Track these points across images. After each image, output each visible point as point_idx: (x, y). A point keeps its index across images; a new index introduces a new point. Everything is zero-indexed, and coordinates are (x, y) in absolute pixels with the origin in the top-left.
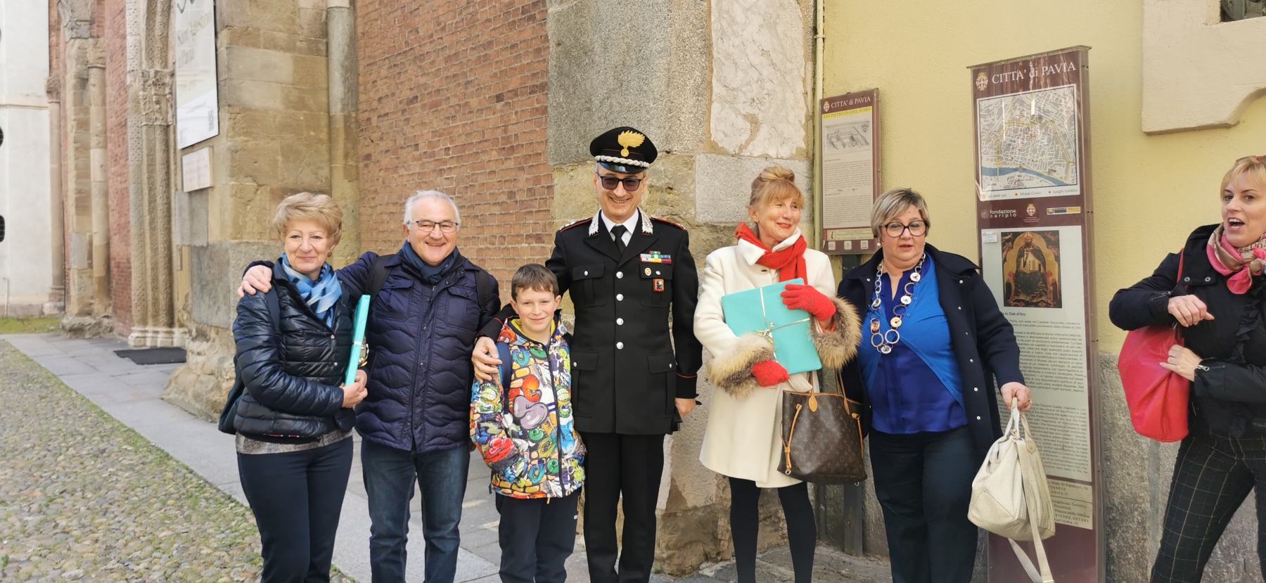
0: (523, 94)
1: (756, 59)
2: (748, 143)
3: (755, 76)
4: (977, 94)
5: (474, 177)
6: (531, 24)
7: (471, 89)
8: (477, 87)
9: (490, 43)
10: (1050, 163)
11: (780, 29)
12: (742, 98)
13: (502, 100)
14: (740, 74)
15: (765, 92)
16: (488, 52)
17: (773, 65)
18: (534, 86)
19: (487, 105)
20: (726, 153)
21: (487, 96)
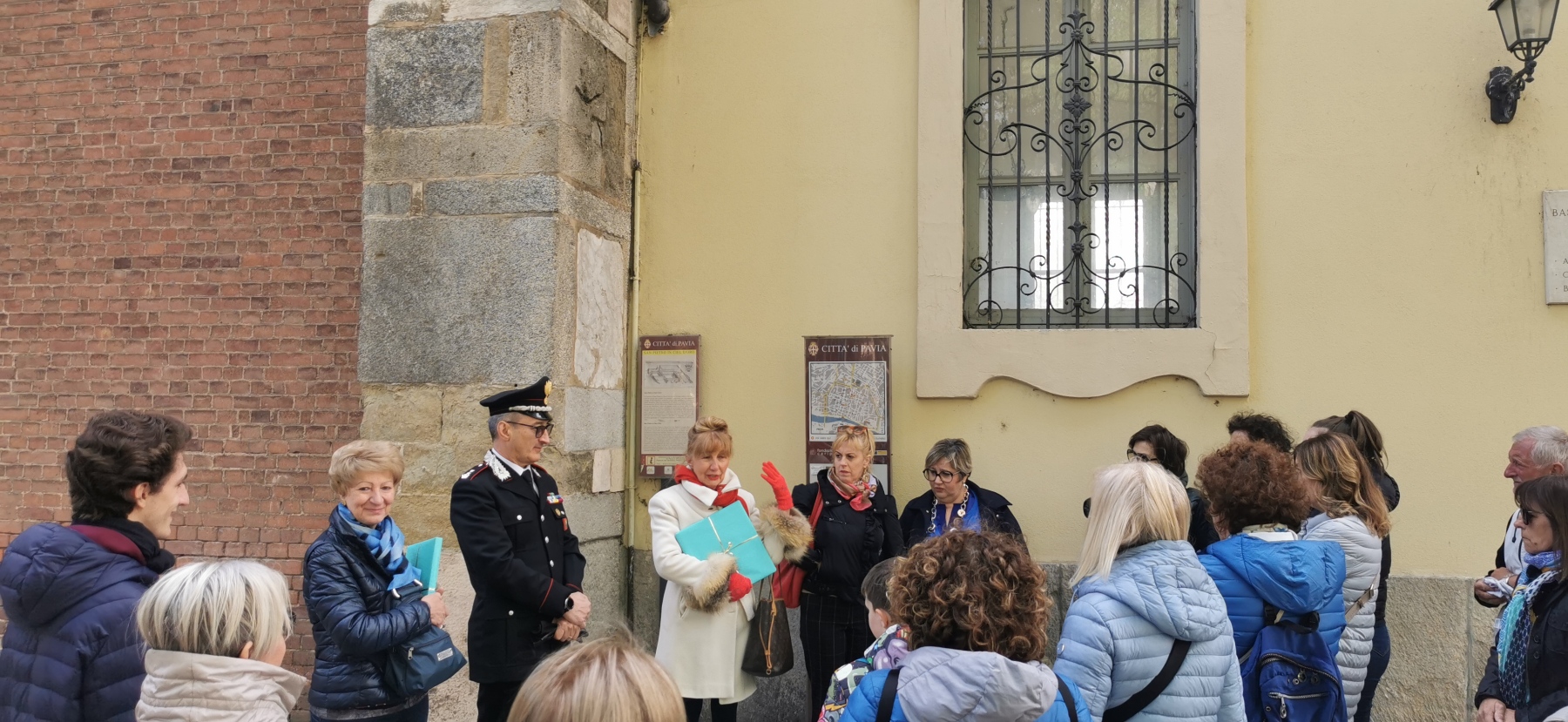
0: (169, 265)
1: (600, 299)
2: (593, 375)
3: (598, 312)
4: (809, 358)
5: (59, 359)
6: (190, 184)
7: (57, 244)
8: (72, 244)
9: (105, 193)
10: (865, 417)
11: (612, 270)
12: (591, 335)
13: (128, 267)
14: (591, 313)
15: (603, 328)
16: (101, 202)
17: (607, 303)
18: (192, 258)
19: (94, 268)
20: (581, 386)
21: (95, 258)
